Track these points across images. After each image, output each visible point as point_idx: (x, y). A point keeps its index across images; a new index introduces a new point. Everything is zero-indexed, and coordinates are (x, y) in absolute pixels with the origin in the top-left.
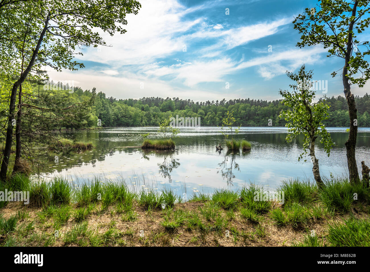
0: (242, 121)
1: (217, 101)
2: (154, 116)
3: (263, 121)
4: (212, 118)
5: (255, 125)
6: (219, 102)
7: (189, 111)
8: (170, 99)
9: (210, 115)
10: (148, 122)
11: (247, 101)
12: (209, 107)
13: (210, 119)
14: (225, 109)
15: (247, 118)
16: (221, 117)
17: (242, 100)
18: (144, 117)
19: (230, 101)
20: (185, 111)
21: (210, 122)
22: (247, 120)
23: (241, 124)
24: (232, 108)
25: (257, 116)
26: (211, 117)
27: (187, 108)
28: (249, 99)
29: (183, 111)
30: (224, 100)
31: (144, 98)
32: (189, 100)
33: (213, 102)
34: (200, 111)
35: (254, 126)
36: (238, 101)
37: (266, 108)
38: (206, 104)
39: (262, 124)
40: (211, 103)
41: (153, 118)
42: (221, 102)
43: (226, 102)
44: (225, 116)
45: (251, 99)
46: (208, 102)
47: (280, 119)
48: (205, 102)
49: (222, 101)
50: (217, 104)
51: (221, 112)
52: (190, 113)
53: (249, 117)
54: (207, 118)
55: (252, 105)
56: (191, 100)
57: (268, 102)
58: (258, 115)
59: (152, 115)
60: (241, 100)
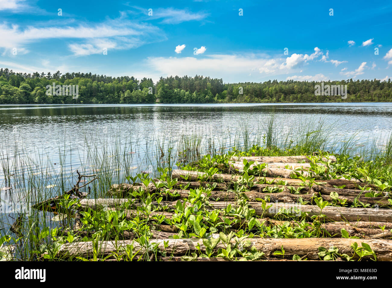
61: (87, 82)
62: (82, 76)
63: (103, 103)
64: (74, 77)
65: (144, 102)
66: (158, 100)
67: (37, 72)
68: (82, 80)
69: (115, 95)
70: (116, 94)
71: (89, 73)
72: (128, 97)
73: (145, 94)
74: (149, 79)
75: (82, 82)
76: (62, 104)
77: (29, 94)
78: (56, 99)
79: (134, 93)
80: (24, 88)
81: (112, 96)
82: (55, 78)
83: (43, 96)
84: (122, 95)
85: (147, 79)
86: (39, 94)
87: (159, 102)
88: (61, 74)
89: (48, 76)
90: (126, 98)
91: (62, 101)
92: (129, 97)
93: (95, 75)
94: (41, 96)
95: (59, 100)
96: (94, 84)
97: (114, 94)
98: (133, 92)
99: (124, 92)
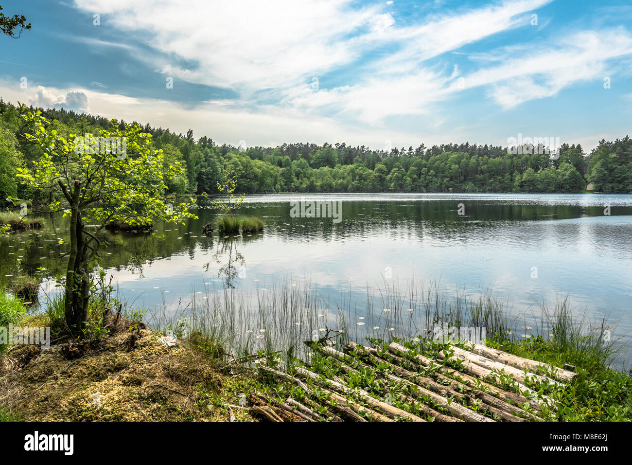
0: (452, 182)
1: (410, 149)
2: (298, 175)
3: (492, 183)
4: (398, 179)
5: (476, 190)
6: (414, 151)
7: (359, 166)
8: (330, 146)
9: (394, 173)
10: (286, 185)
11: (465, 148)
12: (396, 159)
13: (394, 180)
14: (424, 162)
15: (462, 178)
16: (415, 176)
17: (456, 145)
18: (279, 178)
19: (434, 148)
20: (352, 166)
21: (395, 184)
22: (461, 182)
23: (451, 189)
24: (437, 160)
25: (479, 175)
26: (397, 176)
27: (357, 161)
28: (467, 143)
29: (349, 166)
30: (422, 146)
31: (285, 144)
32: (363, 147)
33: (403, 150)
34: (379, 166)
35: (474, 191)
36: (448, 148)
37: (498, 159)
38: (391, 154)
39: (490, 188)
40: (400, 151)
41: (295, 180)
42: (417, 149)
43: (425, 150)
44: (423, 174)
45: (471, 144)
46: (395, 151)
47: (523, 180)
48: (390, 151)
49: (420, 148)
50: (409, 153)
51: (416, 168)
52: (362, 169)
53: (465, 177)
54: (391, 178)
55: (472, 154)
56: (366, 147)
57: (503, 148)
58: (482, 172)
59: (294, 174)
60: (453, 146)
61: (462, 157)
62: (455, 149)
63: (484, 192)
64: (442, 151)
65: (560, 188)
66: (590, 187)
67: (396, 148)
68: (454, 155)
69: (506, 178)
70: (507, 176)
71: (465, 144)
72: (529, 181)
73: (563, 175)
74: (573, 146)
75: (453, 158)
76: (423, 192)
77: (384, 179)
78: (416, 185)
79: (541, 173)
80: (380, 170)
81: (499, 180)
82: (417, 155)
83: (400, 182)
84: (518, 178)
85: (570, 146)
86: (396, 179)
87: (592, 189)
88: (425, 148)
89: (408, 152)
90: (524, 182)
91: (423, 188)
92: (531, 181)
93: (475, 146)
94: (398, 182)
95: (420, 186)
96: (473, 160)
97: (503, 176)
98: (539, 172)
99: (521, 172)
